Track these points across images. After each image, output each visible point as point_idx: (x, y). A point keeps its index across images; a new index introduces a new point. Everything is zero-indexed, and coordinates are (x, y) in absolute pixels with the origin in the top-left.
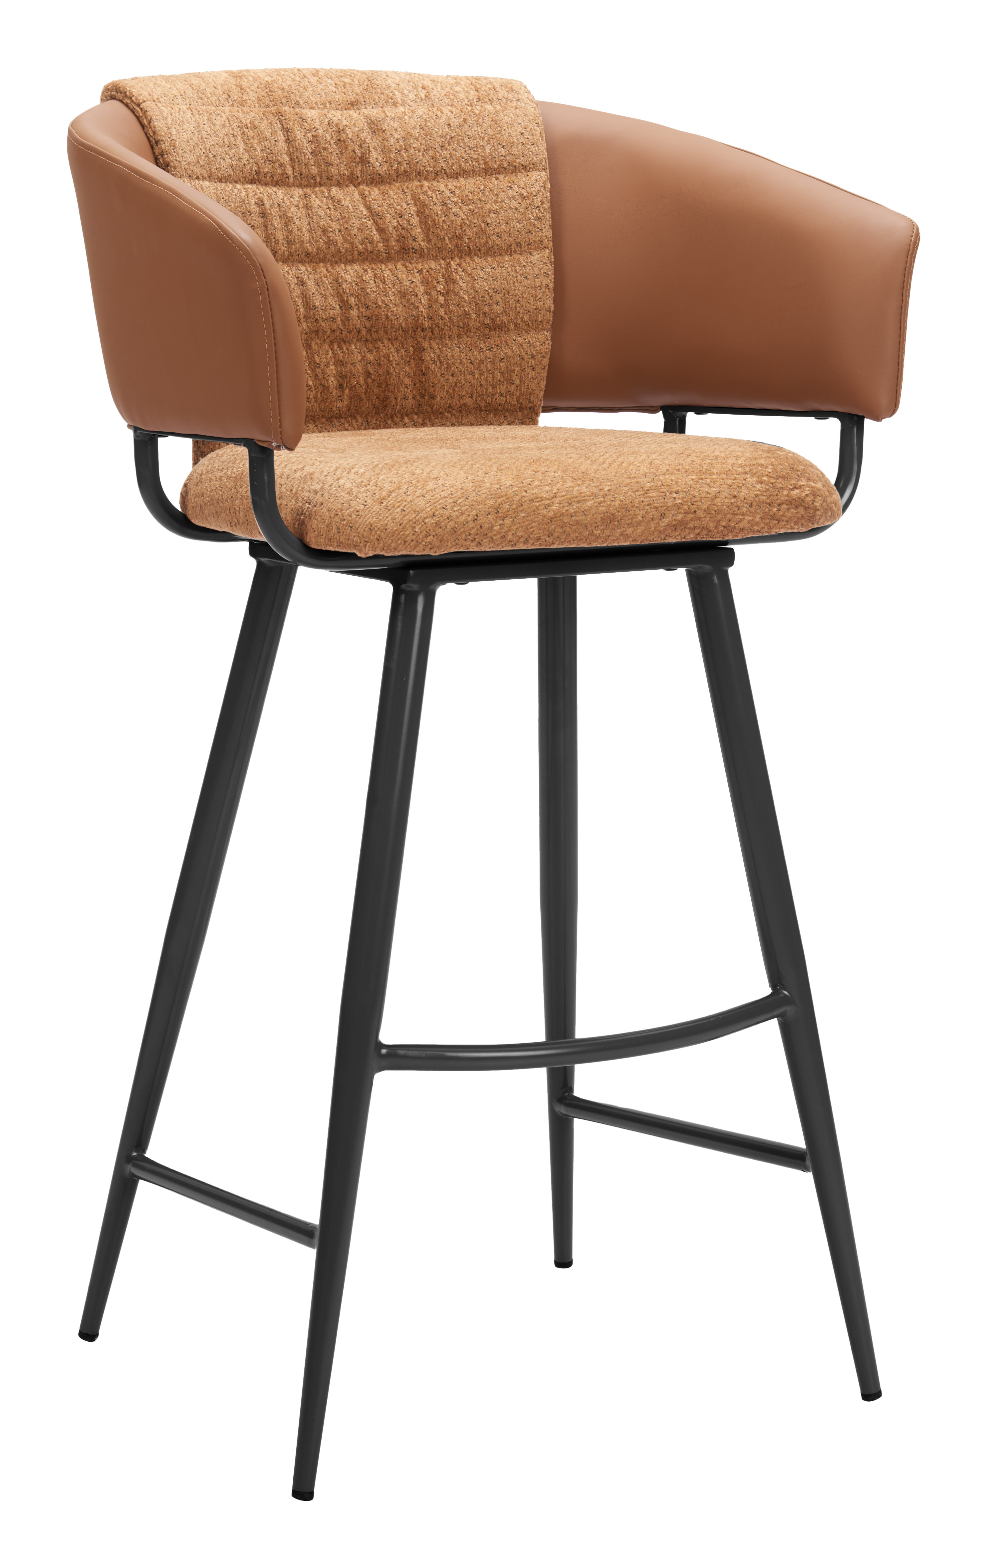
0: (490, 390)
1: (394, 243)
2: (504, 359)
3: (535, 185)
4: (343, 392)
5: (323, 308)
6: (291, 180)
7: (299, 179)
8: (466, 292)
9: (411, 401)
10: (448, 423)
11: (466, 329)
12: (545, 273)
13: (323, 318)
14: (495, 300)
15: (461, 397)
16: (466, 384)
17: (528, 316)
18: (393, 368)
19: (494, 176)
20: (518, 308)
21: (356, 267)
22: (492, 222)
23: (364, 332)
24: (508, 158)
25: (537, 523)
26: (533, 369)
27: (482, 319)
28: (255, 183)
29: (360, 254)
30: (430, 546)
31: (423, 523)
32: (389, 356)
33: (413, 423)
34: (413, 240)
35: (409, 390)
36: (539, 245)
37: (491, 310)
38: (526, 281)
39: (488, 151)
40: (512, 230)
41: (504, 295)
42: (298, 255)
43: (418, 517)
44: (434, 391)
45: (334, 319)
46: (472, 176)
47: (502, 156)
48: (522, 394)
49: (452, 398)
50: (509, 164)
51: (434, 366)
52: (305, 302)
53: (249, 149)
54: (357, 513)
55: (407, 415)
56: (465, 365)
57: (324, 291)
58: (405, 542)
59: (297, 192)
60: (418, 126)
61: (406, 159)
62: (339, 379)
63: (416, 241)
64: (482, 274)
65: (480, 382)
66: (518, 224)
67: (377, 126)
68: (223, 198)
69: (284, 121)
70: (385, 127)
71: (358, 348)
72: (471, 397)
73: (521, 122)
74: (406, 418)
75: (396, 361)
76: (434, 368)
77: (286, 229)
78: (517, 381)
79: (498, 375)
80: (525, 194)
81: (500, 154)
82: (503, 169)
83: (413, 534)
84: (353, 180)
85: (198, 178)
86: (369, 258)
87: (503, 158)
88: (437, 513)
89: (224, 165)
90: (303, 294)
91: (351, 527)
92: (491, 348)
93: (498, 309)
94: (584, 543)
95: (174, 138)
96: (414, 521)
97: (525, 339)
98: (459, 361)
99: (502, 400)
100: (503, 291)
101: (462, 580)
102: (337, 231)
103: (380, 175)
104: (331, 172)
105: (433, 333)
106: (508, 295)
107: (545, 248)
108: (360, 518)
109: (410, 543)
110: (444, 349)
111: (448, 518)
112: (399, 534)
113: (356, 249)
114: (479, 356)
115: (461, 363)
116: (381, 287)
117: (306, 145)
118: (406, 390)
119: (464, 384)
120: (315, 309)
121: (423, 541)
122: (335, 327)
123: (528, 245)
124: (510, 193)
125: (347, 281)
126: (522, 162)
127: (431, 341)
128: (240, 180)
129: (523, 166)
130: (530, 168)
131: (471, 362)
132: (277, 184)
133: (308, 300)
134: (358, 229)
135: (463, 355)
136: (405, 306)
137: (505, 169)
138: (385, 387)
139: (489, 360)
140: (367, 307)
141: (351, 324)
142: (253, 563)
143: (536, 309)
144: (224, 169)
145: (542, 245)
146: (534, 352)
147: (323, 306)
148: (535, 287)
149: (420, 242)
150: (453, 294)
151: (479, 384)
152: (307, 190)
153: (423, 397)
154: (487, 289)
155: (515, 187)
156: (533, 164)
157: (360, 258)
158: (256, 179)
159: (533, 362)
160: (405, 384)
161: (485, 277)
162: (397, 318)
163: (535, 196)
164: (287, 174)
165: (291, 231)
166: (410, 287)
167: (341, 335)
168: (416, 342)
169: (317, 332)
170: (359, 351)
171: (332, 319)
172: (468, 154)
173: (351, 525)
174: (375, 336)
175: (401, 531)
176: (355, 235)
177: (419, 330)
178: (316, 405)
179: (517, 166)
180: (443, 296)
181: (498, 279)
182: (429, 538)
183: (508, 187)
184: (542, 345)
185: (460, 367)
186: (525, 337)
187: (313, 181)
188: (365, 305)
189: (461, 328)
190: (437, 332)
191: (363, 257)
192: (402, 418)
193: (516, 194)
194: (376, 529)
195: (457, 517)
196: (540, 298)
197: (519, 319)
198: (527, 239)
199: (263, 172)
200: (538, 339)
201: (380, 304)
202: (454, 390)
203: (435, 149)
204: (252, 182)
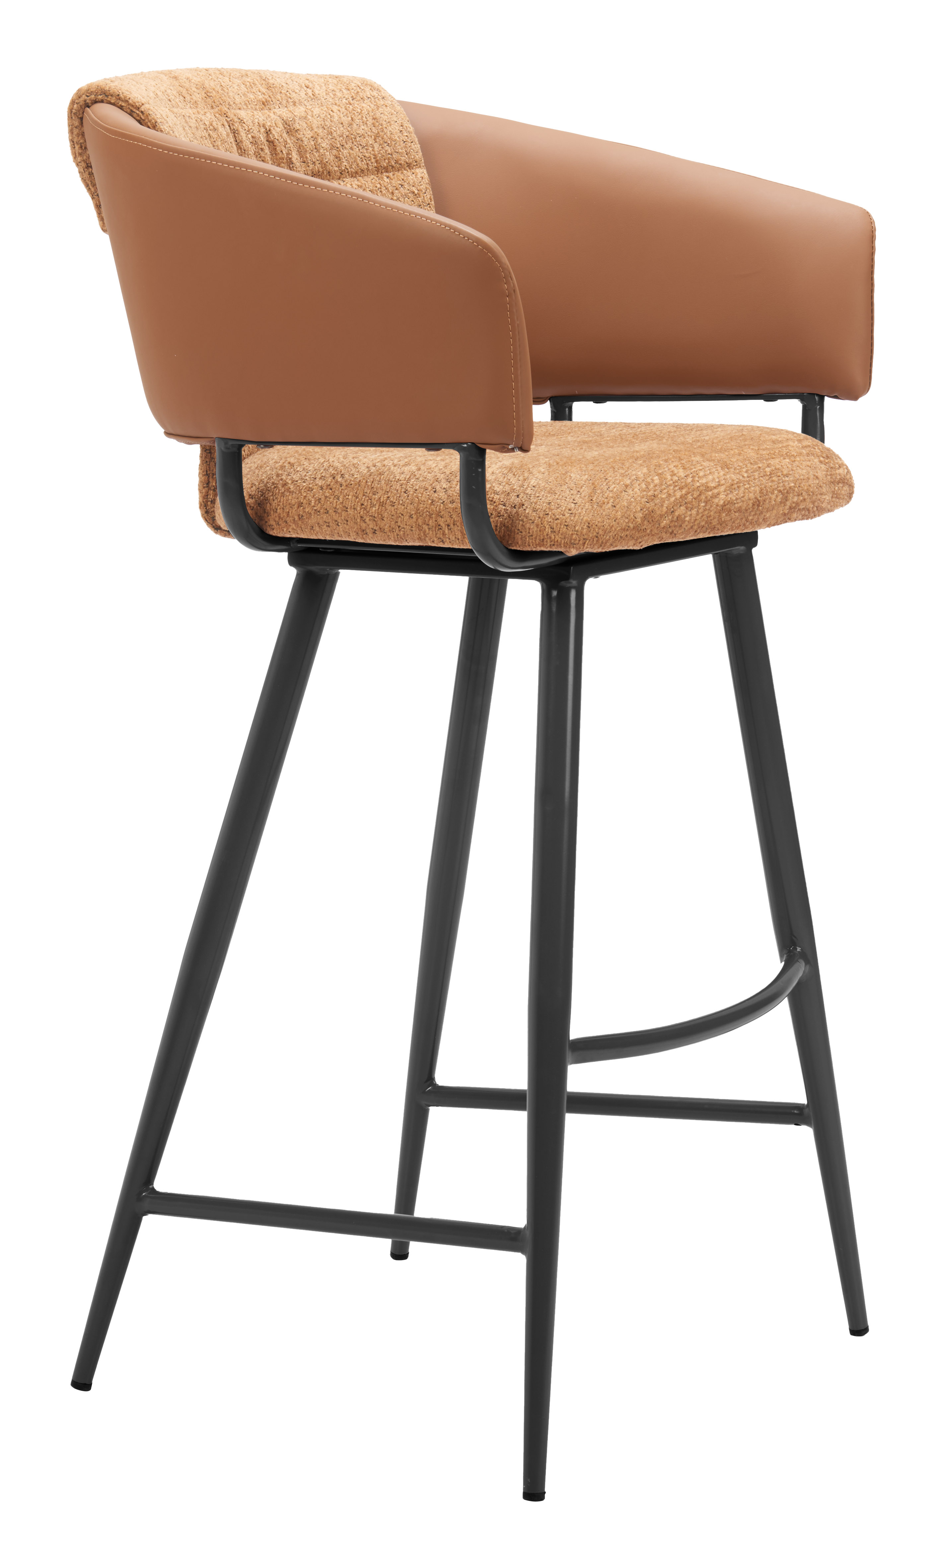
3: (422, 183)
19: (386, 174)
24: (394, 156)
31: (634, 518)
39: (376, 149)
43: (629, 512)
47: (389, 154)
50: (397, 162)
54: (570, 512)
58: (621, 537)
60: (320, 125)
61: (319, 158)
67: (289, 126)
70: (297, 126)
73: (396, 120)
80: (416, 192)
81: (387, 152)
82: (391, 167)
83: (627, 530)
87: (389, 156)
88: (643, 507)
91: (567, 526)
96: (626, 516)
108: (575, 516)
109: (625, 538)
111: (653, 511)
121: (634, 536)
126: (406, 160)
130: (413, 166)
137: (393, 167)
142: (292, 573)
155: (406, 185)
156: (416, 162)
172: (362, 153)
173: (566, 524)
175: (617, 527)
179: (403, 164)
183: (400, 184)
194: (594, 526)
195: (659, 510)
203: (338, 148)
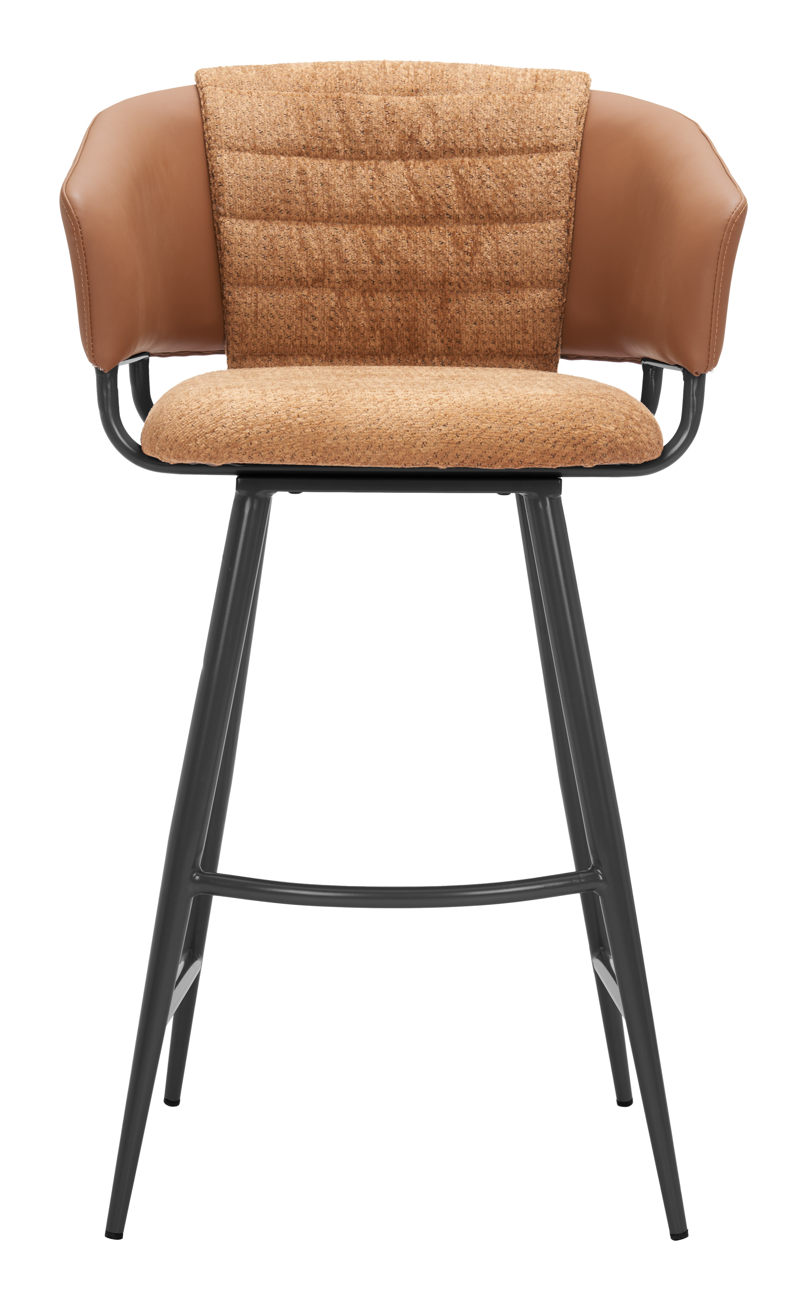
0: (509, 337)
1: (430, 210)
2: (519, 311)
3: (560, 163)
4: (375, 334)
5: (355, 262)
6: (342, 154)
7: (350, 153)
8: (490, 253)
9: (439, 344)
10: (473, 365)
11: (488, 284)
12: (558, 239)
13: (354, 271)
14: (514, 261)
15: (484, 343)
16: (487, 332)
17: (541, 275)
18: (421, 315)
19: (531, 154)
20: (533, 269)
21: (393, 228)
22: (520, 194)
23: (394, 284)
24: (543, 139)
25: (302, 443)
26: (543, 321)
27: (503, 276)
28: (303, 155)
29: (397, 217)
30: (209, 457)
31: (204, 437)
32: (416, 305)
33: (441, 363)
34: (448, 207)
35: (436, 335)
36: (555, 215)
37: (511, 269)
38: (542, 245)
39: (527, 133)
40: (536, 201)
41: (523, 257)
42: (338, 217)
43: (201, 432)
44: (460, 336)
45: (364, 271)
46: (511, 154)
48: (535, 343)
49: (477, 343)
50: (544, 145)
51: (458, 315)
52: (338, 256)
53: (303, 127)
55: (438, 356)
56: (486, 316)
57: (357, 247)
58: (189, 452)
59: (345, 164)
60: (469, 111)
61: (452, 138)
62: (371, 322)
63: (450, 208)
64: (506, 238)
65: (500, 330)
66: (541, 196)
67: (432, 109)
68: (262, 167)
69: (341, 104)
70: (439, 111)
71: (390, 297)
72: (494, 343)
73: (561, 109)
74: (436, 358)
75: (423, 309)
76: (459, 317)
77: (327, 194)
78: (531, 331)
79: (515, 326)
80: (551, 171)
81: (537, 136)
82: (537, 149)
83: (195, 446)
84: (401, 155)
85: (238, 150)
86: (407, 222)
87: (539, 139)
88: (216, 429)
89: (270, 140)
90: (337, 250)
92: (510, 302)
93: (516, 268)
94: (347, 463)
95: (220, 116)
96: (198, 435)
97: (538, 295)
98: (481, 312)
99: (520, 347)
100: (523, 253)
101: (295, 490)
102: (378, 198)
103: (426, 151)
104: (380, 148)
105: (460, 288)
106: (527, 256)
107: (562, 218)
109: (193, 454)
110: (469, 301)
111: (225, 434)
112: (185, 445)
113: (393, 213)
114: (499, 308)
115: (483, 313)
116: (413, 246)
117: (358, 124)
118: (433, 334)
119: (486, 332)
120: (346, 262)
121: (203, 452)
122: (366, 278)
123: (548, 214)
124: (539, 169)
125: (380, 240)
126: (554, 143)
127: (458, 294)
128: (286, 153)
129: (554, 146)
130: (561, 148)
131: (492, 313)
132: (327, 157)
133: (341, 255)
134: (397, 197)
135: (485, 307)
136: (434, 263)
137: (540, 148)
138: (415, 331)
139: (507, 312)
140: (397, 263)
141: (381, 276)
143: (547, 270)
144: (270, 143)
145: (559, 214)
146: (544, 307)
147: (355, 260)
148: (549, 251)
149: (455, 210)
150: (479, 254)
151: (500, 332)
152: (355, 163)
153: (450, 341)
154: (508, 251)
155: (543, 165)
156: (565, 145)
157: (398, 221)
158: (305, 152)
159: (543, 315)
160: (432, 330)
161: (508, 241)
162: (426, 273)
163: (558, 172)
164: (336, 149)
165: (331, 197)
166: (440, 247)
167: (373, 286)
168: (444, 294)
169: (350, 281)
170: (390, 299)
171: (363, 272)
172: (510, 135)
174: (405, 287)
175: (187, 443)
176: (393, 202)
177: (447, 284)
178: (349, 344)
179: (550, 147)
180: (470, 255)
181: (518, 243)
182: (207, 450)
183: (538, 164)
184: (551, 300)
185: (481, 317)
186: (538, 294)
187: (362, 155)
188: (396, 260)
189: (485, 283)
190: (463, 287)
191: (401, 221)
192: (433, 358)
193: (543, 170)
195: (232, 434)
196: (551, 261)
197: (535, 278)
198: (547, 209)
199: (312, 147)
200: (549, 295)
201: (409, 260)
202: (477, 336)
203: (480, 130)
204: (300, 154)
